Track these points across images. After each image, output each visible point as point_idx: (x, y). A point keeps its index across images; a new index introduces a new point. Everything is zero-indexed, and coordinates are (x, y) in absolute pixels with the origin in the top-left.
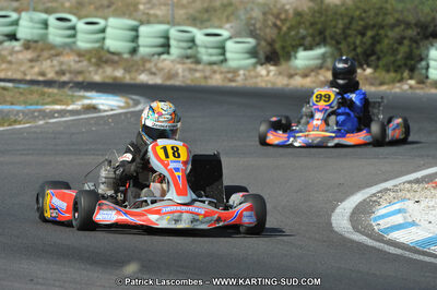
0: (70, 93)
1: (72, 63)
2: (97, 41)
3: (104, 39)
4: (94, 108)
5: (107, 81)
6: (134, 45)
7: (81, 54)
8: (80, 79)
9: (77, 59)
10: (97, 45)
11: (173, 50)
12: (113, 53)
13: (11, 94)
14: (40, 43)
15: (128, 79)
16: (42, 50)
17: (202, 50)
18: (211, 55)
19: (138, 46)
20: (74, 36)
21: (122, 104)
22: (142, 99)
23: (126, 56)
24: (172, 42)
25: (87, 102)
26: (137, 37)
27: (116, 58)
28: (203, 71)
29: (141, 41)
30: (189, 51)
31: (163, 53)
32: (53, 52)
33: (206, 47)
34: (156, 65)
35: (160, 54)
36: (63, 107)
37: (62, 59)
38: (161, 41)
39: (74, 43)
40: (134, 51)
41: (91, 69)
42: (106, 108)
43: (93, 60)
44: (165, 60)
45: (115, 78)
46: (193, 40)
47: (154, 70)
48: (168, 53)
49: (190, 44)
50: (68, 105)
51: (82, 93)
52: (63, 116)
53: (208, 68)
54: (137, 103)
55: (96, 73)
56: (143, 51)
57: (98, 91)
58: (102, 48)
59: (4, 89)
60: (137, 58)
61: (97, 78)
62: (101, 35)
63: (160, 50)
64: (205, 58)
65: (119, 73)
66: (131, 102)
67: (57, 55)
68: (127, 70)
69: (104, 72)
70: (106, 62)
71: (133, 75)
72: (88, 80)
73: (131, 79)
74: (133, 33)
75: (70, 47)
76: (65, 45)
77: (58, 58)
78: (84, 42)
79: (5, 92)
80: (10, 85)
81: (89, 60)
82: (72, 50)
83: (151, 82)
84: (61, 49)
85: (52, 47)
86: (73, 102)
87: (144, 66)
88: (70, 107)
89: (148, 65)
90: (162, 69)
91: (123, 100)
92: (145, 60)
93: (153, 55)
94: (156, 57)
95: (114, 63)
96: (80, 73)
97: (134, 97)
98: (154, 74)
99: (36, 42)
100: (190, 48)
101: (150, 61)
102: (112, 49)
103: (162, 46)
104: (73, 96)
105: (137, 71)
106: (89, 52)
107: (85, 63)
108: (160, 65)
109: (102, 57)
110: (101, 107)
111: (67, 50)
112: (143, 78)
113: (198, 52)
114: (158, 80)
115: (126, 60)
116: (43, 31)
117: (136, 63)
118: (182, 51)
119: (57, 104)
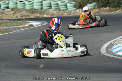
0: (25, 22)
1: (25, 14)
2: (31, 7)
3: (33, 6)
4: (32, 26)
5: (35, 17)
7: (27, 11)
8: (28, 18)
9: (26, 12)
10: (31, 8)
11: (53, 7)
12: (36, 10)
13: (9, 23)
14: (16, 9)
15: (41, 17)
16: (16, 11)
17: (61, 7)
18: (63, 8)
19: (43, 7)
20: (25, 6)
21: (40, 24)
22: (45, 22)
23: (40, 10)
24: (52, 5)
25: (30, 24)
26: (42, 4)
27: (37, 11)
28: (61, 12)
29: (44, 5)
30: (57, 7)
31: (50, 8)
32: (19, 11)
33: (62, 6)
34: (48, 12)
35: (49, 9)
36: (24, 26)
37: (22, 12)
38: (49, 5)
39: (25, 8)
40: (42, 8)
41: (30, 14)
42: (35, 25)
43: (31, 12)
44: (51, 10)
45: (37, 17)
46: (58, 4)
47: (48, 13)
48: (51, 8)
49: (57, 5)
50: (25, 25)
51: (28, 22)
52: (23, 29)
53: (63, 11)
54: (44, 23)
55: (32, 16)
56: (44, 8)
57: (33, 21)
58: (33, 8)
59: (7, 22)
60: (43, 10)
61: (32, 17)
62: (32, 5)
63: (49, 7)
64: (62, 9)
65: (38, 15)
66: (42, 23)
67: (21, 11)
68: (40, 14)
69: (34, 15)
70: (34, 12)
71: (42, 15)
72: (30, 18)
74: (41, 4)
75: (24, 9)
76: (22, 9)
77: (21, 12)
78: (28, 7)
80: (8, 21)
81: (30, 12)
82: (25, 10)
83: (47, 17)
84: (21, 10)
85: (19, 9)
86: (26, 24)
87: (45, 12)
88: (25, 26)
89: (46, 12)
90: (50, 13)
92: (45, 11)
93: (47, 9)
94: (48, 10)
96: (27, 16)
97: (43, 21)
98: (48, 14)
99: (14, 8)
100: (57, 6)
101: (46, 11)
102: (36, 9)
103: (49, 6)
104: (26, 23)
105: (43, 14)
106: (29, 10)
107: (29, 13)
108: (49, 12)
109: (33, 11)
110: (34, 25)
111: (23, 10)
112: (45, 16)
113: (59, 7)
114: (49, 16)
115: (40, 11)
116: (16, 5)
117: (43, 12)
118: (55, 7)
119: (21, 25)
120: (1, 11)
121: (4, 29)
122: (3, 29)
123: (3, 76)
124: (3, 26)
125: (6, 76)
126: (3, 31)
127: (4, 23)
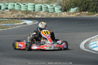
0: (20, 21)
1: (20, 14)
3: (27, 8)
4: (26, 24)
5: (29, 17)
6: (34, 9)
7: (22, 12)
9: (22, 13)
10: (26, 9)
11: (43, 10)
12: (30, 11)
13: (7, 21)
14: (13, 10)
15: (33, 17)
16: (14, 11)
17: (49, 9)
18: (51, 10)
19: (35, 9)
20: (21, 8)
21: (32, 22)
22: (36, 21)
23: (32, 12)
24: (43, 8)
26: (35, 7)
27: (30, 12)
28: (50, 14)
29: (36, 8)
30: (47, 10)
31: (41, 11)
32: (16, 11)
33: (50, 9)
34: (39, 13)
35: (40, 11)
36: (19, 24)
38: (40, 8)
39: (21, 9)
40: (34, 10)
41: (25, 15)
43: (25, 13)
44: (41, 12)
45: (30, 17)
46: (47, 7)
47: (39, 14)
48: (42, 10)
49: (47, 8)
50: (20, 23)
51: (23, 21)
52: (19, 26)
53: (51, 13)
54: (35, 22)
55: (26, 16)
56: (36, 10)
57: (27, 20)
58: (27, 10)
59: (6, 20)
60: (35, 12)
61: (26, 17)
62: (27, 7)
64: (50, 11)
65: (31, 15)
66: (34, 22)
67: (17, 12)
68: (33, 15)
69: (28, 15)
70: (28, 13)
71: (34, 16)
72: (24, 17)
73: (34, 17)
74: (34, 6)
75: (20, 10)
76: (19, 10)
77: (17, 13)
78: (23, 9)
79: (6, 21)
81: (24, 13)
82: (20, 11)
83: (38, 17)
85: (16, 10)
86: (21, 23)
87: (37, 14)
88: (21, 24)
89: (37, 13)
91: (32, 21)
92: (37, 12)
93: (39, 11)
95: (30, 13)
96: (22, 16)
97: (35, 21)
98: (39, 15)
99: (12, 9)
100: (47, 9)
101: (38, 12)
102: (29, 10)
105: (35, 15)
106: (24, 11)
107: (23, 14)
108: (40, 13)
109: (27, 12)
110: (27, 23)
111: (19, 11)
112: (37, 16)
113: (48, 10)
114: (40, 17)
115: (33, 12)
116: (14, 7)
117: (35, 13)
118: (45, 10)
119: (17, 23)
120: (1, 11)
121: (4, 25)
122: (2, 25)
123: (1, 63)
124: (2, 23)
125: (3, 63)
126: (3, 27)
127: (3, 21)
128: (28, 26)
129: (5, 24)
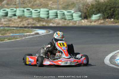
0: (31, 30)
1: (31, 22)
2: (38, 15)
3: (40, 14)
4: (38, 34)
5: (41, 26)
7: (34, 19)
8: (34, 26)
9: (33, 20)
10: (38, 16)
11: (59, 17)
12: (42, 18)
13: (15, 31)
15: (47, 25)
16: (23, 18)
17: (66, 16)
18: (69, 17)
20: (31, 14)
21: (45, 32)
22: (51, 30)
23: (46, 19)
24: (58, 15)
25: (36, 32)
27: (43, 19)
28: (67, 22)
29: (50, 14)
30: (63, 17)
31: (56, 18)
32: (26, 19)
33: (68, 15)
34: (54, 21)
35: (55, 18)
37: (28, 20)
38: (55, 14)
39: (32, 16)
40: (48, 17)
41: (37, 23)
43: (37, 20)
44: (56, 19)
45: (43, 25)
46: (64, 14)
47: (54, 22)
48: (57, 17)
49: (63, 15)
50: (31, 33)
51: (34, 30)
52: (29, 36)
53: (68, 21)
55: (38, 24)
56: (50, 17)
57: (39, 29)
58: (39, 17)
59: (13, 29)
60: (49, 19)
61: (38, 25)
62: (39, 14)
64: (67, 18)
65: (44, 24)
66: (48, 31)
67: (27, 19)
68: (46, 23)
69: (40, 23)
70: (41, 21)
71: (48, 24)
72: (36, 26)
73: (48, 25)
75: (31, 17)
76: (29, 17)
77: (27, 20)
78: (34, 16)
80: (15, 28)
81: (36, 20)
83: (53, 26)
85: (25, 17)
86: (32, 32)
87: (51, 21)
88: (31, 34)
89: (52, 21)
90: (56, 22)
92: (51, 20)
93: (53, 18)
94: (54, 19)
95: (43, 21)
96: (34, 24)
97: (49, 30)
99: (21, 16)
100: (63, 16)
101: (52, 20)
102: (42, 17)
104: (32, 30)
105: (49, 23)
106: (36, 18)
107: (35, 21)
108: (55, 21)
109: (39, 19)
110: (40, 33)
112: (51, 25)
113: (65, 17)
114: (55, 25)
116: (23, 13)
117: (49, 21)
118: (61, 17)
119: (28, 33)
120: (8, 18)
121: (11, 36)
122: (9, 36)
124: (9, 33)
127: (11, 30)
128: (40, 36)
129: (12, 33)
